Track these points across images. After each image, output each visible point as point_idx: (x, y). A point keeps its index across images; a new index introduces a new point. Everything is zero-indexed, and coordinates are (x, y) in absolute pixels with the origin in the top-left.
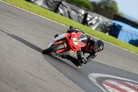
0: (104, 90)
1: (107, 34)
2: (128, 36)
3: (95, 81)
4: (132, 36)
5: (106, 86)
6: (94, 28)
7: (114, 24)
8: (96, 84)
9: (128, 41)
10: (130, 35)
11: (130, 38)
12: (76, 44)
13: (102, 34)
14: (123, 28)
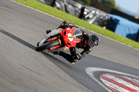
0: (101, 84)
1: (104, 28)
2: (125, 31)
3: (92, 75)
4: (129, 30)
6: (91, 22)
7: (111, 18)
9: (125, 35)
10: (127, 29)
11: (128, 32)
12: (71, 40)
13: (99, 28)
14: (120, 22)
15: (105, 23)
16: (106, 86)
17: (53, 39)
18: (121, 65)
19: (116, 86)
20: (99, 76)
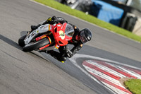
0: (84, 71)
2: (108, 16)
3: (75, 62)
4: (112, 16)
5: (86, 67)
6: (73, 7)
7: (94, 3)
8: (76, 65)
9: (108, 20)
10: (110, 15)
11: (111, 18)
12: (63, 38)
13: (82, 13)
14: (103, 8)
15: (88, 8)
16: (89, 73)
17: (42, 37)
18: (104, 51)
19: (99, 73)
20: (82, 62)
